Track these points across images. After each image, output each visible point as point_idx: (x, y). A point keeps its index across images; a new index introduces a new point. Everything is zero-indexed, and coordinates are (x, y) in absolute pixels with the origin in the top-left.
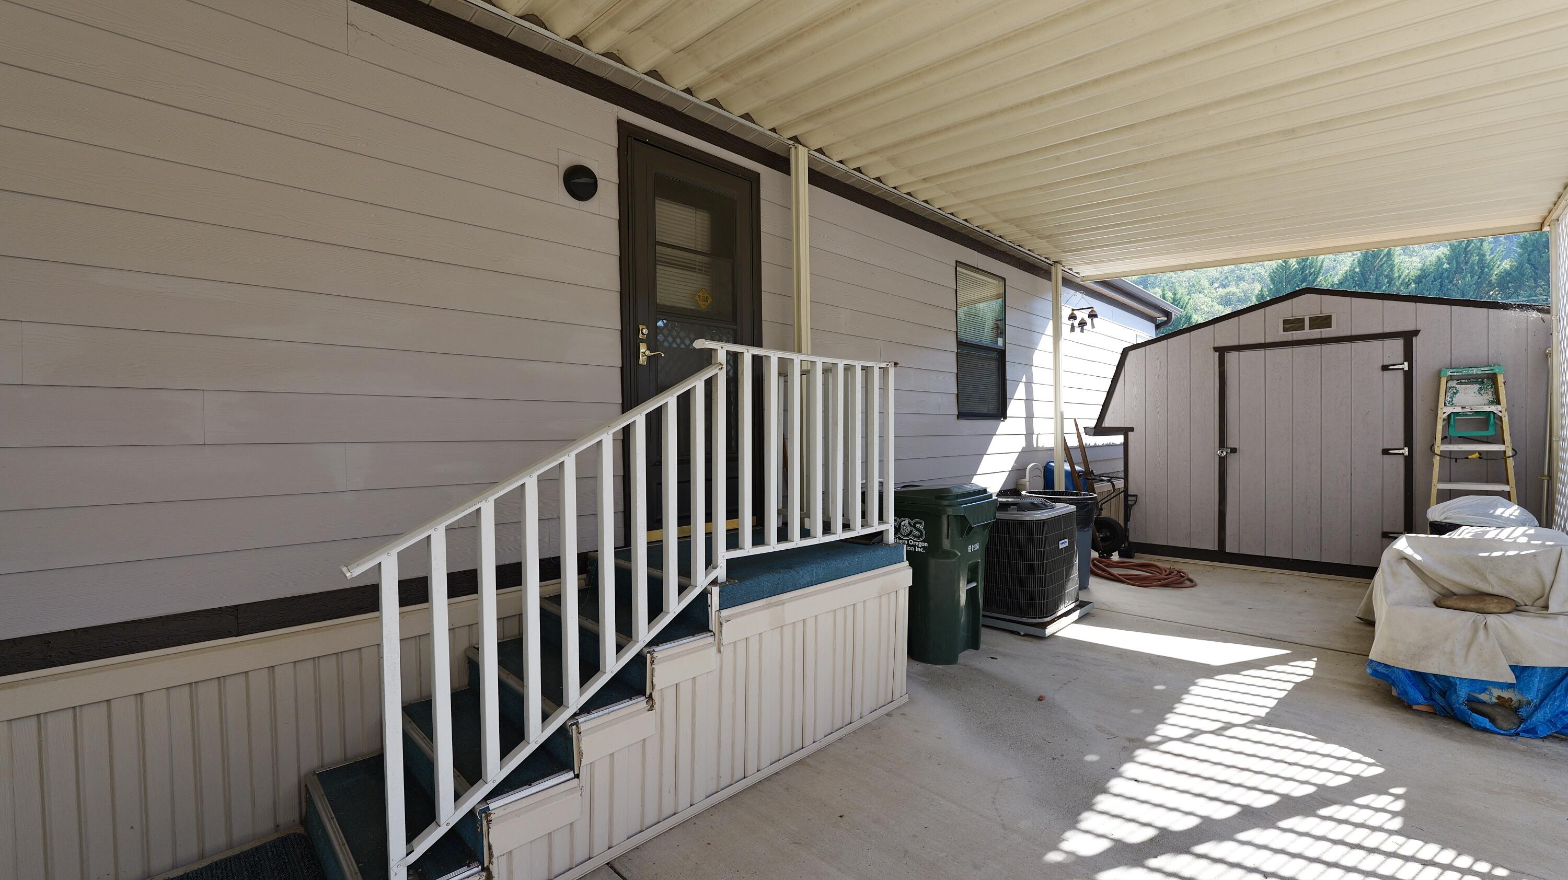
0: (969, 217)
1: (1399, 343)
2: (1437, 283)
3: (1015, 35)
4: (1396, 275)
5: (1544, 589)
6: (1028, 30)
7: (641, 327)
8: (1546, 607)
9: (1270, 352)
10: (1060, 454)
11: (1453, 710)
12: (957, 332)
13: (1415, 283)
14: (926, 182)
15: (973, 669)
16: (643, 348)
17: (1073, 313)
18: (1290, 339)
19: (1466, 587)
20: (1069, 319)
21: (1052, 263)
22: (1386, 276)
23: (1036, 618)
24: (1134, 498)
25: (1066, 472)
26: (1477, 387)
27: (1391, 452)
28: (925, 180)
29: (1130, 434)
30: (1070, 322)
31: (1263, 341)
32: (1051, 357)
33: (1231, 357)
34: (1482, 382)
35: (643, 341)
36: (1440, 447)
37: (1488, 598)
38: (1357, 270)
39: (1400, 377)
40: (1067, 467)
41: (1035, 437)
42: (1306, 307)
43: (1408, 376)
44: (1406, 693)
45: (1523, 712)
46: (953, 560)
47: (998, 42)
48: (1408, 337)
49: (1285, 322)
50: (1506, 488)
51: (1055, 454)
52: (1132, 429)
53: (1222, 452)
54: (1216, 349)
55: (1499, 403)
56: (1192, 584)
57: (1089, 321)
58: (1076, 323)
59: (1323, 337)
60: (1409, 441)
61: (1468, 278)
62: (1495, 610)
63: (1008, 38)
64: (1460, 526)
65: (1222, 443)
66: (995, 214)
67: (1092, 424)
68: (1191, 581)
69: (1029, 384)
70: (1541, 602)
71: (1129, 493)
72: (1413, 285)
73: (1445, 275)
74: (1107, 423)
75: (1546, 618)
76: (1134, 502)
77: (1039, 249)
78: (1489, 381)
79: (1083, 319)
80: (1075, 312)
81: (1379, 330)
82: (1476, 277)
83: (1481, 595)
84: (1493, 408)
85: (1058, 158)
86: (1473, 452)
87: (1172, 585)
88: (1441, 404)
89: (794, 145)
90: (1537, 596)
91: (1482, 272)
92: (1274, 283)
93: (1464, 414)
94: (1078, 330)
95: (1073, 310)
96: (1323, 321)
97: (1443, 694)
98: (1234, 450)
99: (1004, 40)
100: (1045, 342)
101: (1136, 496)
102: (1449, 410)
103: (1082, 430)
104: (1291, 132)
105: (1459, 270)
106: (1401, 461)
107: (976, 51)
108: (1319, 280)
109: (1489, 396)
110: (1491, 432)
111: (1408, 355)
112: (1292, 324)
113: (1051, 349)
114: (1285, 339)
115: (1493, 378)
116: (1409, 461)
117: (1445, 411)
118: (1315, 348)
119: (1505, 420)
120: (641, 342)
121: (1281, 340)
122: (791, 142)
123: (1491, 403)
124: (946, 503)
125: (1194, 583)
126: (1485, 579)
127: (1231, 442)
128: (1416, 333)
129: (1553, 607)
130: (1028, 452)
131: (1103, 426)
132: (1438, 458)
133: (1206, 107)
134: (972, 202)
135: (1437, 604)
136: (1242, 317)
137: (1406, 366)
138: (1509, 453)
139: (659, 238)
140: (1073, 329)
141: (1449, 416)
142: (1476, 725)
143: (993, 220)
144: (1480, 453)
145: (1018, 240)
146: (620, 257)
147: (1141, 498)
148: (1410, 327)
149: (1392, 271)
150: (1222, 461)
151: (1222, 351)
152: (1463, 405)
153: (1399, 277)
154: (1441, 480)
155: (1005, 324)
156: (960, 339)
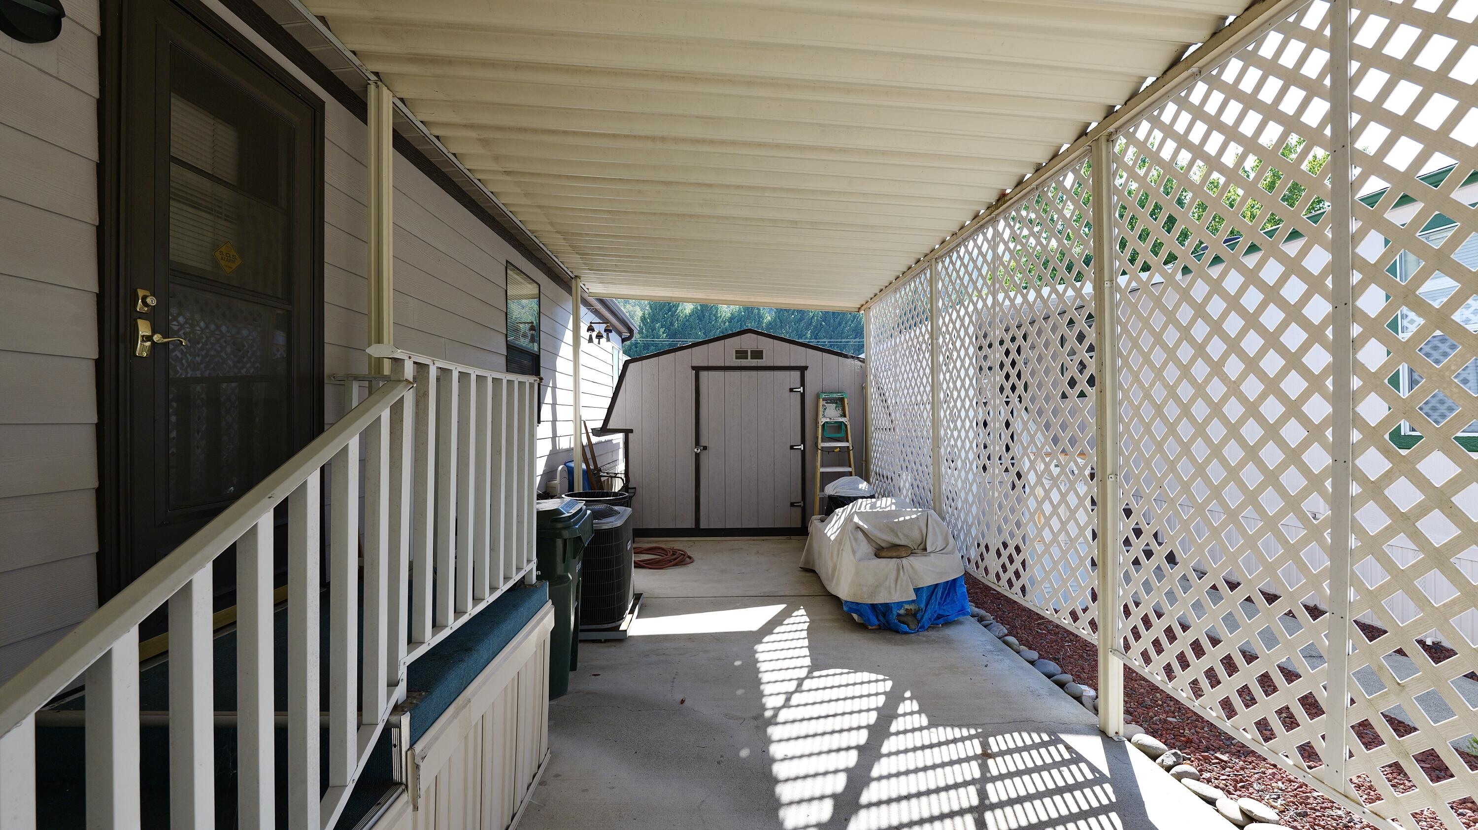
0: (524, 219)
1: (797, 374)
2: (739, 323)
3: (684, 77)
4: (719, 315)
5: (923, 538)
6: (696, 78)
7: (141, 293)
8: (925, 549)
9: (728, 374)
10: (578, 454)
11: (889, 625)
12: (506, 335)
13: (729, 322)
14: (507, 175)
15: (587, 694)
16: (144, 328)
17: (591, 326)
18: (740, 365)
19: (887, 541)
20: (588, 331)
21: (573, 276)
22: (714, 315)
23: (615, 622)
24: (633, 491)
25: (584, 471)
26: (835, 405)
27: (795, 447)
28: (507, 173)
29: (630, 435)
30: (589, 333)
31: (723, 365)
32: (571, 365)
33: (703, 374)
34: (837, 403)
35: (143, 316)
36: (821, 445)
37: (900, 548)
38: (699, 308)
39: (798, 396)
40: (584, 466)
41: (557, 438)
42: (748, 342)
43: (803, 395)
44: (869, 619)
45: (919, 616)
46: (566, 585)
47: (666, 76)
48: (803, 369)
49: (737, 352)
50: (850, 469)
51: (574, 455)
52: (631, 431)
53: (698, 450)
54: (693, 368)
55: (845, 416)
56: (691, 561)
57: (605, 335)
58: (594, 334)
59: (759, 365)
60: (803, 441)
61: (753, 323)
62: (905, 555)
63: (677, 77)
64: (856, 498)
65: (697, 443)
66: (552, 224)
67: (599, 425)
68: (690, 557)
69: (554, 388)
70: (922, 546)
71: (629, 487)
72: (727, 323)
73: (743, 319)
74: (610, 426)
75: (925, 556)
76: (633, 494)
77: (569, 261)
78: (840, 402)
79: (599, 332)
80: (593, 325)
81: (787, 364)
82: (757, 323)
83: (895, 547)
84: (841, 420)
85: (640, 192)
86: (837, 447)
87: (682, 563)
88: (820, 416)
89: (376, 83)
90: (919, 543)
91: (759, 321)
92: (651, 309)
93: (830, 423)
94: (596, 341)
95: (591, 323)
96: (758, 354)
97: (884, 615)
98: (705, 448)
99: (672, 77)
100: (566, 350)
101: (635, 488)
102: (824, 420)
103: (590, 431)
104: (795, 223)
105: (749, 318)
106: (799, 452)
107: (643, 74)
108: (678, 311)
109: (840, 412)
110: (842, 435)
111: (803, 384)
112: (741, 354)
113: (571, 357)
114: (736, 365)
115: (842, 400)
116: (803, 453)
117: (822, 420)
118: (754, 373)
119: (849, 427)
120: (140, 318)
121: (734, 365)
122: (373, 78)
123: (841, 416)
124: (560, 525)
125: (692, 560)
126: (897, 536)
127: (703, 442)
128: (806, 368)
129: (929, 550)
130: (555, 453)
131: (608, 428)
132: (820, 451)
133: (764, 189)
134: (539, 207)
135: (878, 555)
136: (711, 345)
137: (801, 390)
138: (851, 448)
139: (174, 152)
140: (590, 340)
141: (824, 424)
142: (903, 632)
143: (549, 228)
144: (840, 447)
145: (557, 251)
146: (98, 165)
147: (639, 490)
148: (803, 364)
149: (717, 312)
150: (697, 456)
151: (697, 369)
152: (831, 417)
153: (721, 316)
154: (822, 466)
155: (540, 330)
156: (510, 342)
